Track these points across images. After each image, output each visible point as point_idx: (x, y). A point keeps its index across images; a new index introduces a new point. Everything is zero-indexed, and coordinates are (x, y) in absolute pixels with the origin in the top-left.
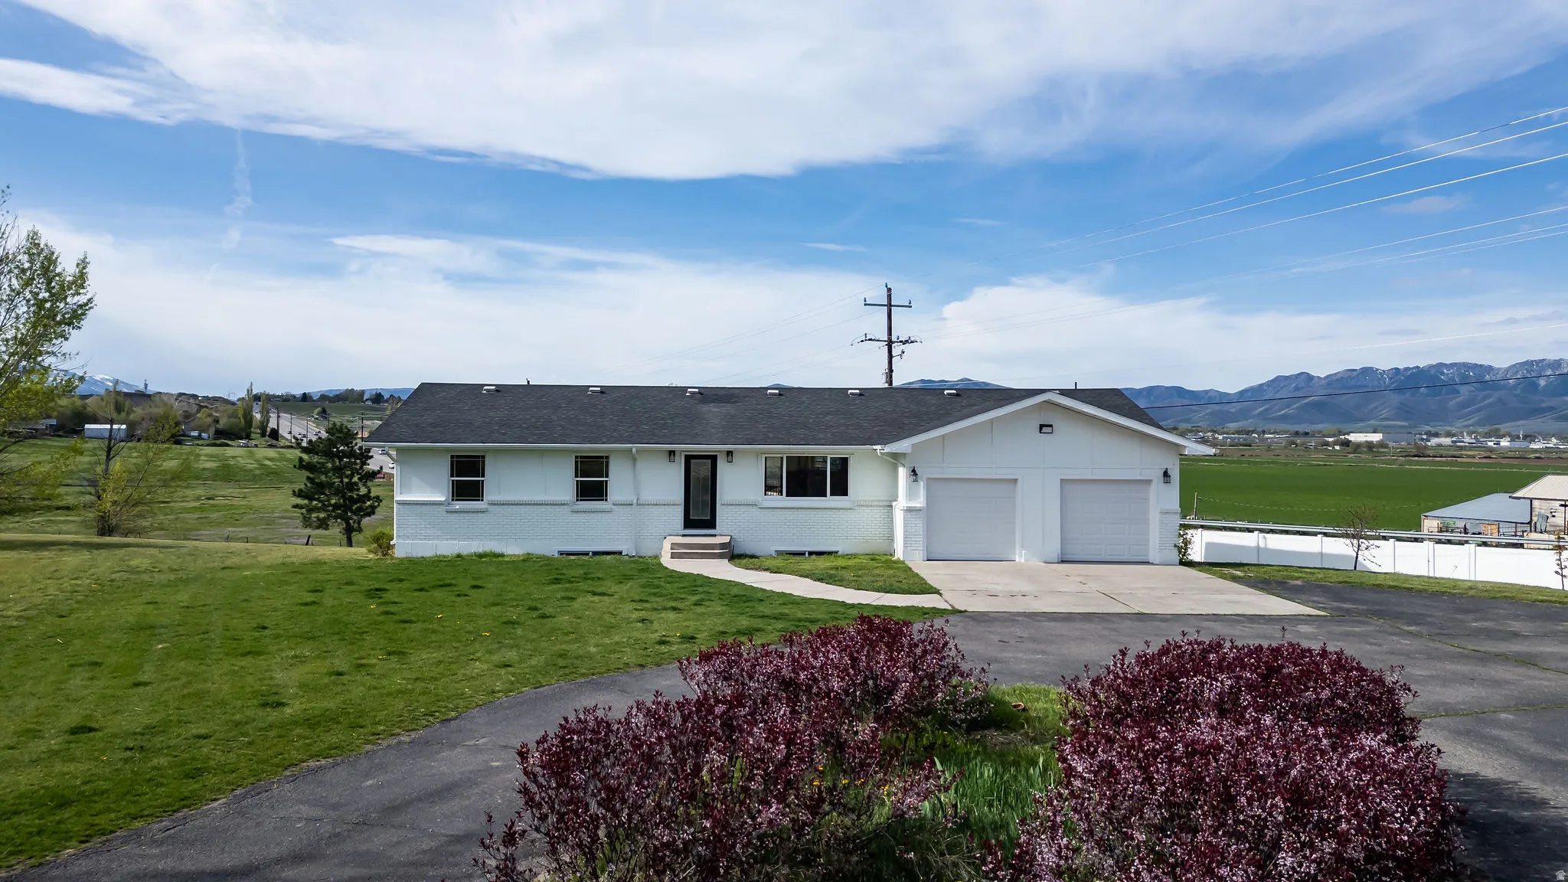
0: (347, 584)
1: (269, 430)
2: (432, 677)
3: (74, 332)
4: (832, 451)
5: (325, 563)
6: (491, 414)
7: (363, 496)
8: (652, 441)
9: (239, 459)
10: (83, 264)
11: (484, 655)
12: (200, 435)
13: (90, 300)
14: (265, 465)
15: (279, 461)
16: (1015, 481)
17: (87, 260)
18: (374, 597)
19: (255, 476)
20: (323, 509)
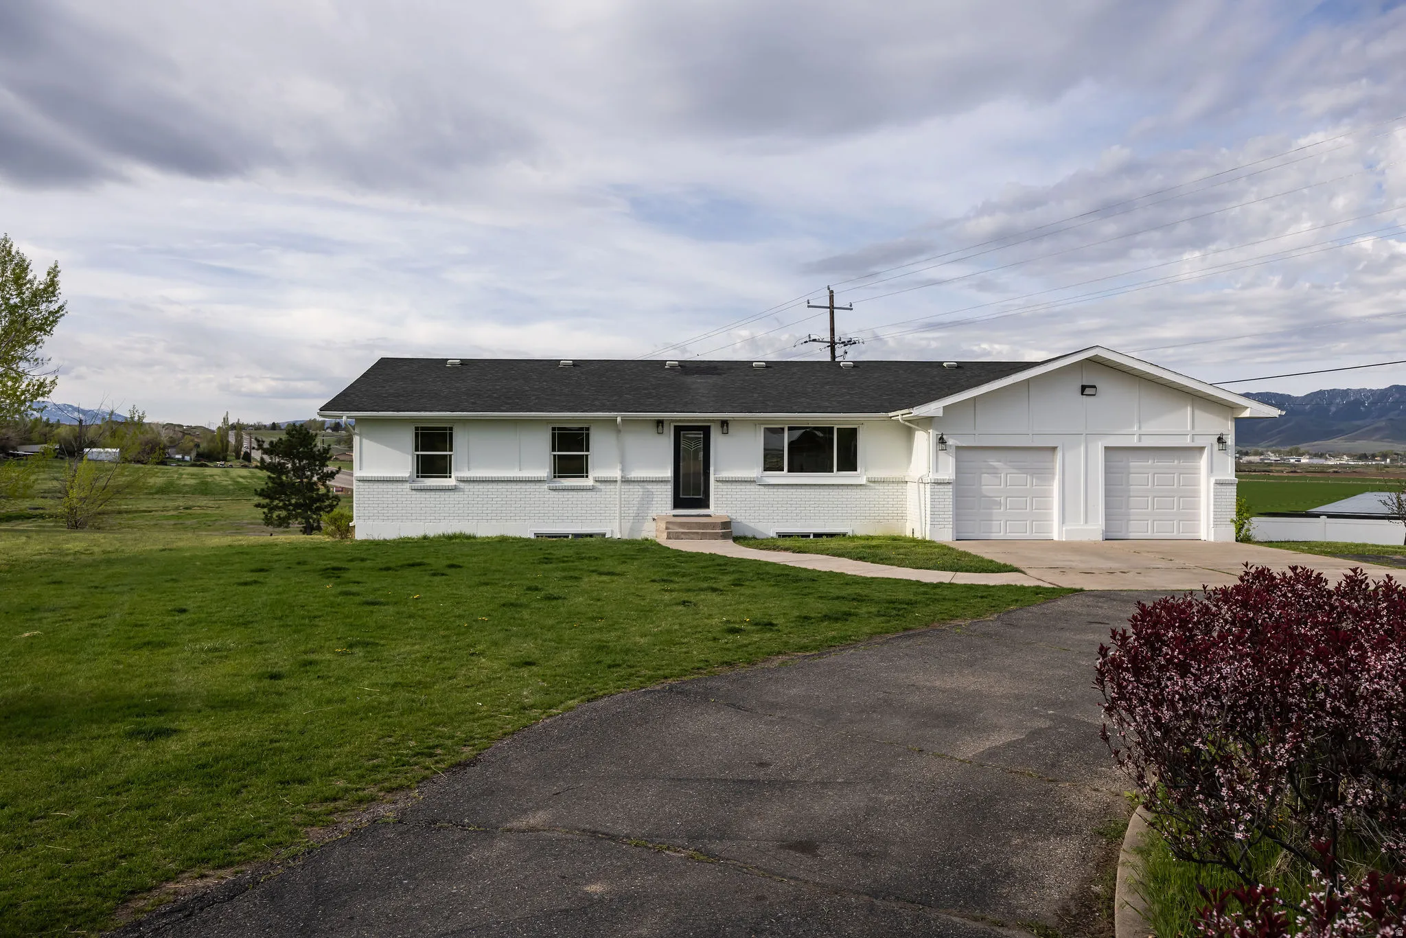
0: (299, 563)
1: (242, 453)
2: (420, 683)
3: (45, 338)
4: (838, 419)
5: (276, 545)
6: (458, 385)
7: (323, 495)
8: (638, 410)
9: (217, 477)
10: (53, 273)
11: (489, 648)
12: (183, 458)
13: (61, 308)
14: (238, 482)
15: (251, 478)
16: (1054, 449)
17: (58, 269)
18: (331, 577)
19: (229, 490)
20: (285, 507)
